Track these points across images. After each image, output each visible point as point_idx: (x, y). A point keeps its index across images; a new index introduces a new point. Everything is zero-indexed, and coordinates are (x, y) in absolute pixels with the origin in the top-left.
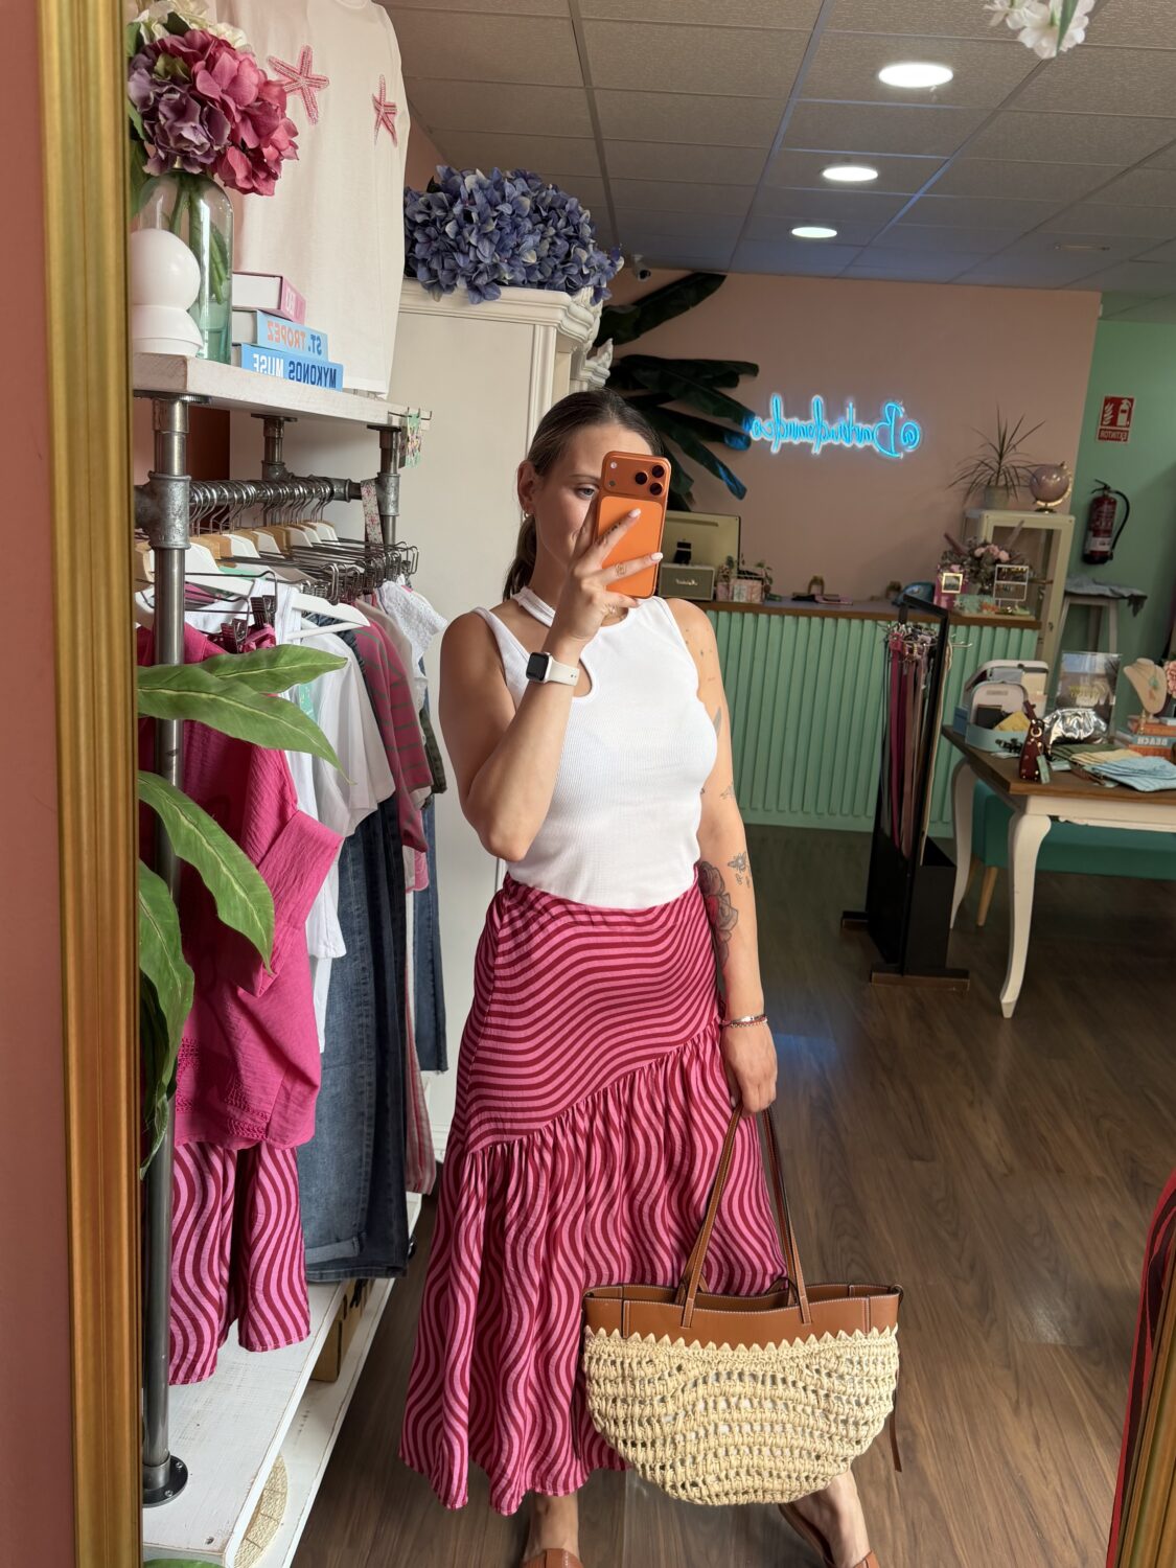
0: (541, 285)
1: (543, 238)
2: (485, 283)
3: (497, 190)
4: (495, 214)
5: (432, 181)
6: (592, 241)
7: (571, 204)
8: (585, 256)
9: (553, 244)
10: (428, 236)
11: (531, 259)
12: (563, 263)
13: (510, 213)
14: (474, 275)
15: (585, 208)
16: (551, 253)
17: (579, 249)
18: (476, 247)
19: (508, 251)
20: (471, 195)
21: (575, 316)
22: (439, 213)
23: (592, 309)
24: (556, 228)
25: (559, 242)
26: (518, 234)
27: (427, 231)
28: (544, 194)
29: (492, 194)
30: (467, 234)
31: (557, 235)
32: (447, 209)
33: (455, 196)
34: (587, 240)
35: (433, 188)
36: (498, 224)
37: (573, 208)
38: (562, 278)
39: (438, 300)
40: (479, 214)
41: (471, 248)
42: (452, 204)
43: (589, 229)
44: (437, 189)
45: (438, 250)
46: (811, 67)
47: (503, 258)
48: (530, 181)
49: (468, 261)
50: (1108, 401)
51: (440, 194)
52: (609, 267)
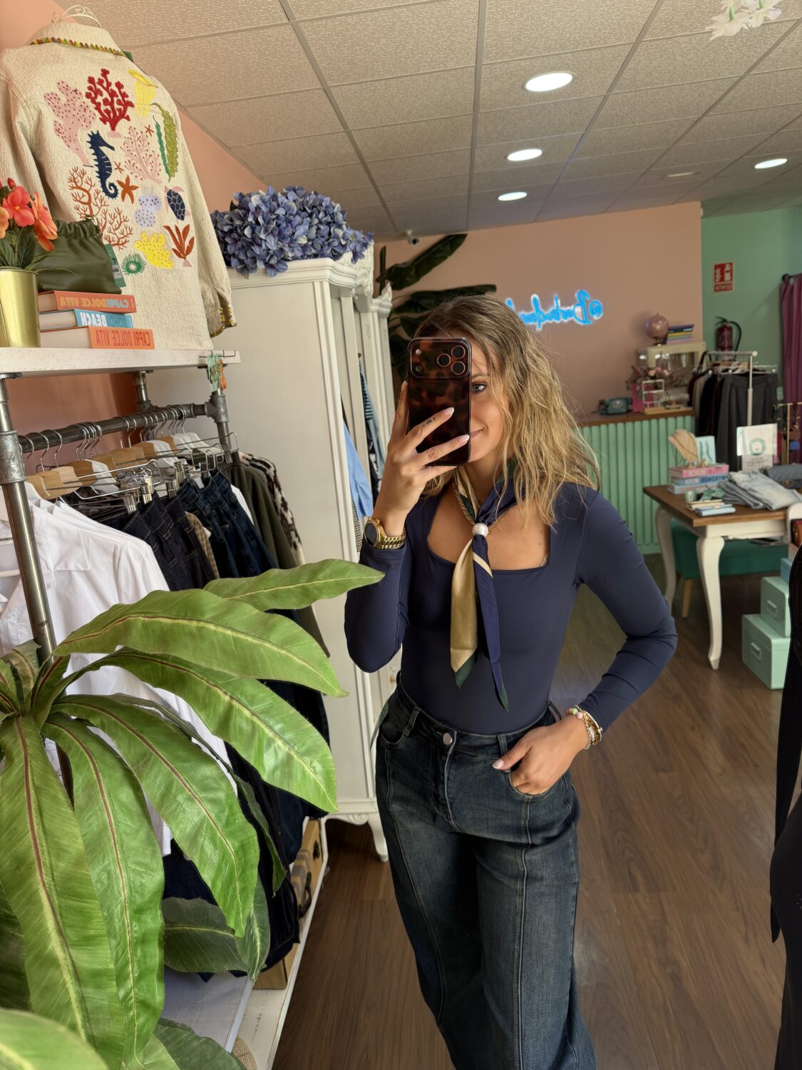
0: (316, 256)
1: (310, 226)
2: (276, 262)
3: (273, 201)
4: (274, 216)
5: (232, 204)
6: (345, 223)
7: (327, 201)
8: (340, 233)
9: (318, 229)
10: (235, 239)
11: (303, 241)
12: (328, 240)
13: (284, 213)
14: (268, 257)
15: (336, 203)
16: (319, 236)
17: (336, 230)
18: (265, 241)
19: (287, 238)
20: (258, 208)
21: (342, 272)
22: (238, 223)
23: (355, 266)
24: (318, 219)
25: (322, 227)
26: (292, 226)
27: (232, 236)
28: (308, 198)
29: (271, 204)
30: (258, 233)
31: (320, 222)
32: (244, 219)
33: (248, 210)
34: (340, 223)
35: (233, 207)
36: (277, 223)
37: (328, 204)
38: (328, 249)
39: (248, 278)
40: (264, 219)
41: (263, 241)
42: (246, 216)
43: (341, 215)
44: (236, 207)
45: (243, 246)
46: (481, 89)
47: (284, 244)
48: (298, 192)
49: (262, 250)
50: (716, 267)
51: (236, 210)
52: (364, 238)
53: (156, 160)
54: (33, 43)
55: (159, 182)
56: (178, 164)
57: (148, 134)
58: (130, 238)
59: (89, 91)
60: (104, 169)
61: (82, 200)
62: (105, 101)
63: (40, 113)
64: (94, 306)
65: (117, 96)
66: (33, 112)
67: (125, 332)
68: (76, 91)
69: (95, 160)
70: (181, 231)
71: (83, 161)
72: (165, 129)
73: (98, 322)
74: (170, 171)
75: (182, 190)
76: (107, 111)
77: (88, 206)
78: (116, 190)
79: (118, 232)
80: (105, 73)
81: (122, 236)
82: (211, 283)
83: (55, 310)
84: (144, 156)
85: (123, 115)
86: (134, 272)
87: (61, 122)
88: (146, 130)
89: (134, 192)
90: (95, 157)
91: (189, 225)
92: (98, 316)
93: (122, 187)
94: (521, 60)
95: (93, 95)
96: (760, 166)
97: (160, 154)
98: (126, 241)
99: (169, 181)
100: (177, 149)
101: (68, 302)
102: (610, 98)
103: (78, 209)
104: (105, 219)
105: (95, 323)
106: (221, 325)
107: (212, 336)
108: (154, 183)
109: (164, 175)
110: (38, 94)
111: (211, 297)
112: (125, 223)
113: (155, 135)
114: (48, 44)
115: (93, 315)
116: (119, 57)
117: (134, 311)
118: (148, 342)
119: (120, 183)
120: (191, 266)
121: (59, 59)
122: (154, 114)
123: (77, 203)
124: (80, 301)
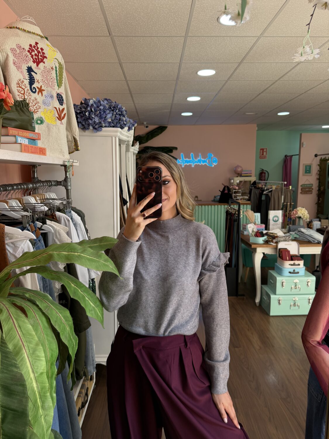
0: (113, 127)
1: (113, 115)
2: (98, 127)
3: (99, 103)
4: (99, 109)
5: (81, 102)
6: (126, 115)
7: (120, 106)
8: (124, 119)
10: (81, 116)
11: (110, 120)
12: (119, 121)
13: (103, 108)
14: (95, 125)
15: (123, 107)
16: (116, 119)
17: (123, 118)
18: (94, 118)
19: (103, 118)
20: (92, 105)
21: (124, 134)
22: (84, 110)
23: (129, 132)
24: (116, 112)
25: (117, 116)
26: (105, 114)
27: (81, 114)
28: (112, 104)
29: (98, 104)
30: (91, 114)
31: (117, 114)
32: (86, 108)
33: (88, 105)
34: (124, 115)
35: (81, 103)
36: (99, 112)
38: (119, 125)
39: (85, 132)
40: (94, 109)
41: (93, 118)
42: (87, 107)
43: (125, 112)
44: (83, 104)
45: (84, 120)
46: (181, 72)
47: (102, 120)
48: (108, 101)
49: (92, 122)
50: (261, 149)
51: (84, 105)
52: (133, 122)
53: (54, 80)
54: (7, 28)
55: (54, 89)
56: (62, 83)
57: (52, 70)
58: (39, 110)
59: (29, 50)
60: (32, 81)
61: (21, 92)
62: (36, 55)
63: (8, 55)
64: (24, 135)
65: (41, 54)
66: (5, 54)
67: (35, 148)
68: (24, 49)
69: (28, 77)
70: (61, 110)
71: (23, 77)
72: (59, 69)
73: (25, 142)
74: (59, 86)
75: (63, 94)
76: (36, 58)
77: (23, 95)
78: (36, 90)
79: (34, 107)
80: (37, 43)
81: (36, 109)
82: (71, 132)
83: (8, 135)
84: (49, 78)
85: (42, 61)
86: (39, 124)
87: (16, 60)
88: (51, 68)
89: (43, 92)
90: (29, 76)
91: (64, 108)
92: (25, 140)
93: (38, 89)
94: (197, 63)
95: (31, 51)
96: (280, 114)
97: (56, 78)
98: (37, 111)
99: (58, 89)
100: (63, 77)
101: (13, 132)
102: (229, 81)
103: (19, 96)
104: (30, 101)
105: (23, 142)
106: (74, 149)
107: (69, 153)
108: (52, 89)
109: (56, 87)
110: (7, 48)
111: (70, 138)
112: (38, 104)
113: (54, 71)
114: (14, 29)
115: (23, 139)
116: (43, 38)
117: (40, 139)
118: (44, 153)
119: (38, 88)
120: (63, 124)
121: (18, 35)
122: (55, 62)
123: (19, 93)
124: (18, 133)
